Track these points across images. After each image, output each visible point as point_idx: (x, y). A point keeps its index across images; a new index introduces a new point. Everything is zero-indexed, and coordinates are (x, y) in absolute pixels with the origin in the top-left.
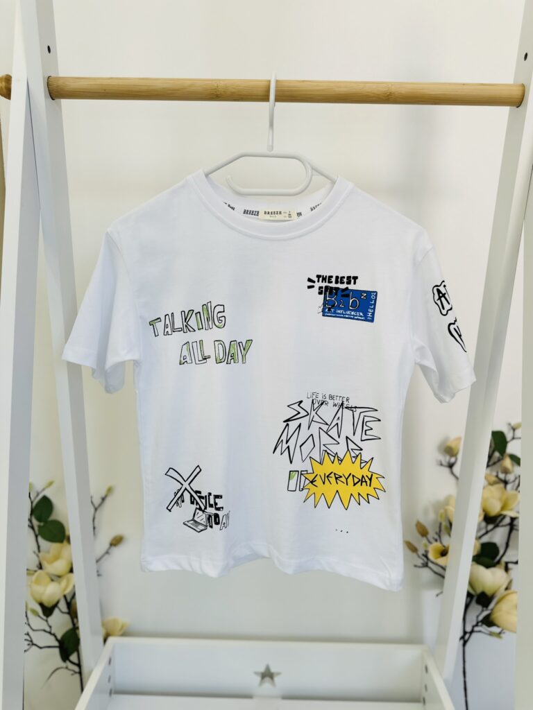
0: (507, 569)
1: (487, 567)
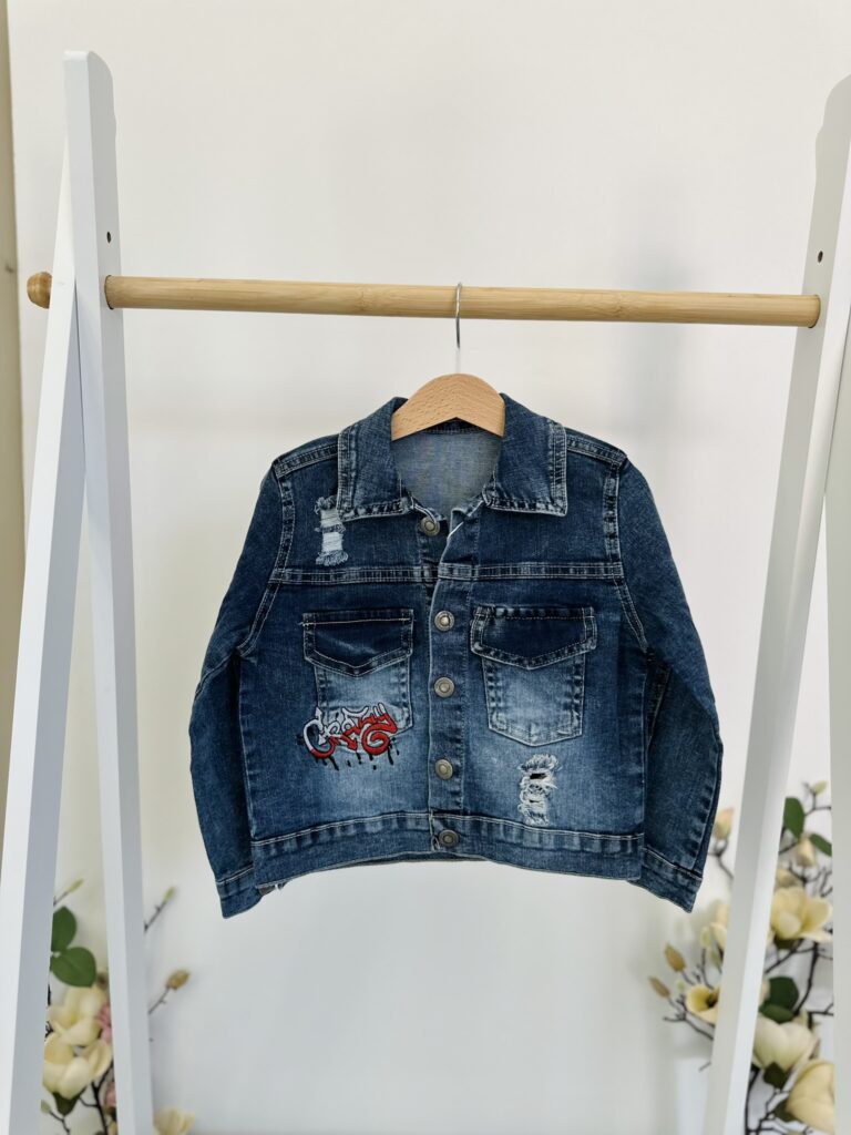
0: (811, 1024)
1: (780, 1021)
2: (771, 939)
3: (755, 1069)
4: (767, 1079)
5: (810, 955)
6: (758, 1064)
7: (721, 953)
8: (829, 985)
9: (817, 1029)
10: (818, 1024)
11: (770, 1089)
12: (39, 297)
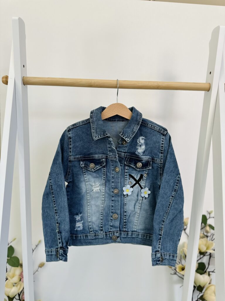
0: (209, 275)
1: (201, 274)
2: (199, 252)
3: (194, 287)
4: (198, 290)
5: (209, 257)
6: (195, 285)
7: (186, 256)
8: (214, 264)
9: (211, 276)
10: (211, 275)
11: (198, 292)
12: (5, 82)
